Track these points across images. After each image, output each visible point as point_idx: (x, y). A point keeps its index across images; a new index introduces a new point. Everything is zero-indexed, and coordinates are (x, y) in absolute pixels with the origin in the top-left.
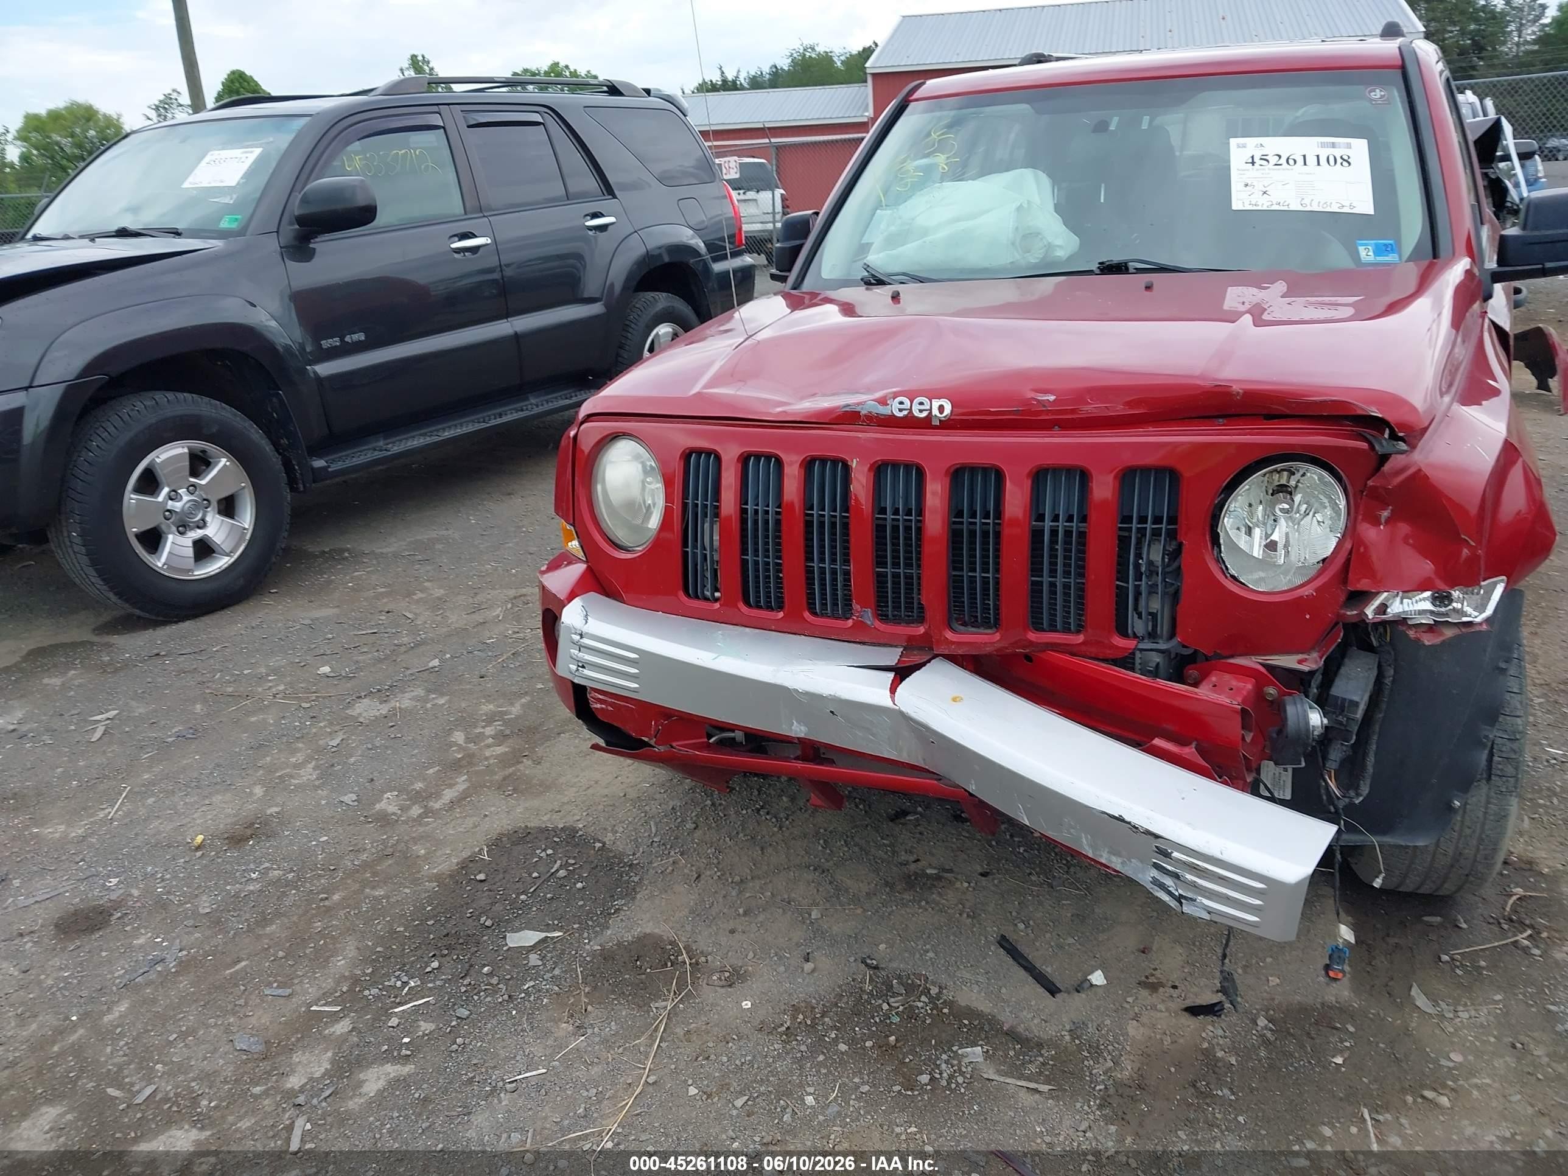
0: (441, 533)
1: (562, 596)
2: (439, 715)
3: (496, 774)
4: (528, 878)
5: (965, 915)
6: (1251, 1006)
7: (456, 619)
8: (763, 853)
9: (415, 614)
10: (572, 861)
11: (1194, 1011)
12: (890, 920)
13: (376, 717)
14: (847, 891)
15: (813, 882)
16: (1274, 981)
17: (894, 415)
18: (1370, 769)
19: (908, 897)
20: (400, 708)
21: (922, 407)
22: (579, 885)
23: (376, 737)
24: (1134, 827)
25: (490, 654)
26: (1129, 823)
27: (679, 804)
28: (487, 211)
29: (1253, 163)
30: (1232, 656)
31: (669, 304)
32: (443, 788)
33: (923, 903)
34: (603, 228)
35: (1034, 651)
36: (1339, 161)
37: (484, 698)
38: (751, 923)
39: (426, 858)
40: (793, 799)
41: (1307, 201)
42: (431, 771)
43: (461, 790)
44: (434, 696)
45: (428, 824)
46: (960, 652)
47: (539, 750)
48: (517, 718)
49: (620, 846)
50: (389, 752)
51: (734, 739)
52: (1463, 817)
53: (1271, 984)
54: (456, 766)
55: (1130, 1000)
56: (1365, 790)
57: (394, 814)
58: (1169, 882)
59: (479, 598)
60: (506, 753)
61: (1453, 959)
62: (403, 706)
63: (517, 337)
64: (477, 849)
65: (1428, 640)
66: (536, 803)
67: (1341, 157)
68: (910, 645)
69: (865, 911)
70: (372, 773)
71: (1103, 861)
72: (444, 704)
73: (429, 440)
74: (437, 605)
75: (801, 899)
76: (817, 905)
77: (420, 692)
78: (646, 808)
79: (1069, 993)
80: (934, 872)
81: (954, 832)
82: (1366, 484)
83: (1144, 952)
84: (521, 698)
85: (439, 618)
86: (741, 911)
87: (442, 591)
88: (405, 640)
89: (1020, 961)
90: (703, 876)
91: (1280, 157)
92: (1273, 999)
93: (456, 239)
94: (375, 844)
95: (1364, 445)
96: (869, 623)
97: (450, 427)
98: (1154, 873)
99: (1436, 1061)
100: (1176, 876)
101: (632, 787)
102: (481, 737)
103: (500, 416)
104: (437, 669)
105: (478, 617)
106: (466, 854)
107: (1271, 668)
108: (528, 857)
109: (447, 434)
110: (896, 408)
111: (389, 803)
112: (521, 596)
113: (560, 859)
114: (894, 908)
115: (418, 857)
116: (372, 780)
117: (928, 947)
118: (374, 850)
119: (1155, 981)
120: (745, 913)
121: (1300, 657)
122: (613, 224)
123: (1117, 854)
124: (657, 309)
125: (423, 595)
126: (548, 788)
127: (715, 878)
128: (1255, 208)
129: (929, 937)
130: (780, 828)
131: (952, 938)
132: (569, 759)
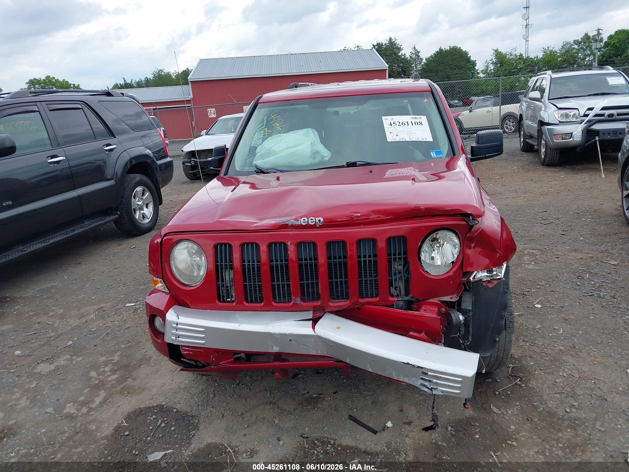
0: (53, 284)
1: (162, 308)
2: (81, 365)
3: (117, 387)
4: (149, 430)
5: (333, 410)
6: (443, 423)
7: (74, 322)
8: (246, 401)
9: (53, 322)
10: (166, 419)
11: (426, 429)
12: (306, 418)
13: (50, 371)
14: (285, 410)
15: (271, 409)
16: (448, 413)
17: (302, 224)
18: (471, 332)
19: (309, 408)
20: (60, 365)
21: (312, 221)
22: (173, 428)
23: (53, 380)
24: (413, 366)
25: (95, 335)
26: (411, 365)
27: (204, 387)
28: (62, 146)
29: (391, 125)
30: (428, 299)
31: (141, 178)
32: (94, 397)
33: (316, 409)
34: (112, 150)
35: (361, 306)
36: (419, 123)
37: (100, 355)
38: (251, 430)
39: (97, 429)
40: (251, 377)
41: (411, 138)
42: (85, 391)
43: (103, 397)
44: (75, 358)
45: (92, 415)
46: (335, 310)
47: (134, 374)
48: (118, 362)
49: (184, 409)
50: (62, 386)
51: (240, 357)
52: (499, 343)
53: (447, 414)
54: (97, 387)
55: (403, 430)
56: (470, 339)
57: (74, 413)
58: (427, 384)
59: (82, 311)
60: (118, 378)
61: (499, 393)
62: (61, 364)
63: (79, 197)
64: (120, 422)
65: (490, 286)
66: (140, 397)
67: (419, 122)
68: (315, 309)
69: (295, 416)
70: (57, 397)
71: (401, 380)
72: (81, 361)
73: (43, 245)
74: (62, 317)
75: (268, 417)
76: (276, 418)
77: (67, 357)
78: (190, 391)
79: (381, 432)
80: (316, 396)
81: (318, 378)
82: (466, 236)
83: (401, 411)
84: (117, 353)
85: (65, 322)
86: (246, 426)
87: (62, 311)
88: (52, 334)
89: (360, 424)
90: (224, 415)
91: (400, 123)
92: (450, 419)
93: (50, 158)
94: (70, 428)
95: (465, 223)
96: (299, 303)
97: (52, 238)
98: (421, 381)
99: (507, 430)
100: (430, 381)
101: (181, 383)
102: (104, 373)
103: (74, 231)
104: (72, 345)
105: (84, 320)
106: (115, 425)
107: (442, 302)
108: (145, 420)
109: (51, 241)
110: (303, 221)
111: (70, 409)
112: (101, 308)
113: (160, 419)
114: (306, 413)
115: (93, 430)
116: (58, 400)
117: (324, 425)
118: (70, 431)
119: (409, 421)
120: (248, 427)
121: (450, 296)
122: (115, 148)
123: (407, 377)
124: (136, 181)
125: (53, 313)
126: (143, 390)
127: (230, 415)
128: (395, 141)
129: (323, 421)
130: (250, 390)
131: (331, 420)
132: (148, 376)
